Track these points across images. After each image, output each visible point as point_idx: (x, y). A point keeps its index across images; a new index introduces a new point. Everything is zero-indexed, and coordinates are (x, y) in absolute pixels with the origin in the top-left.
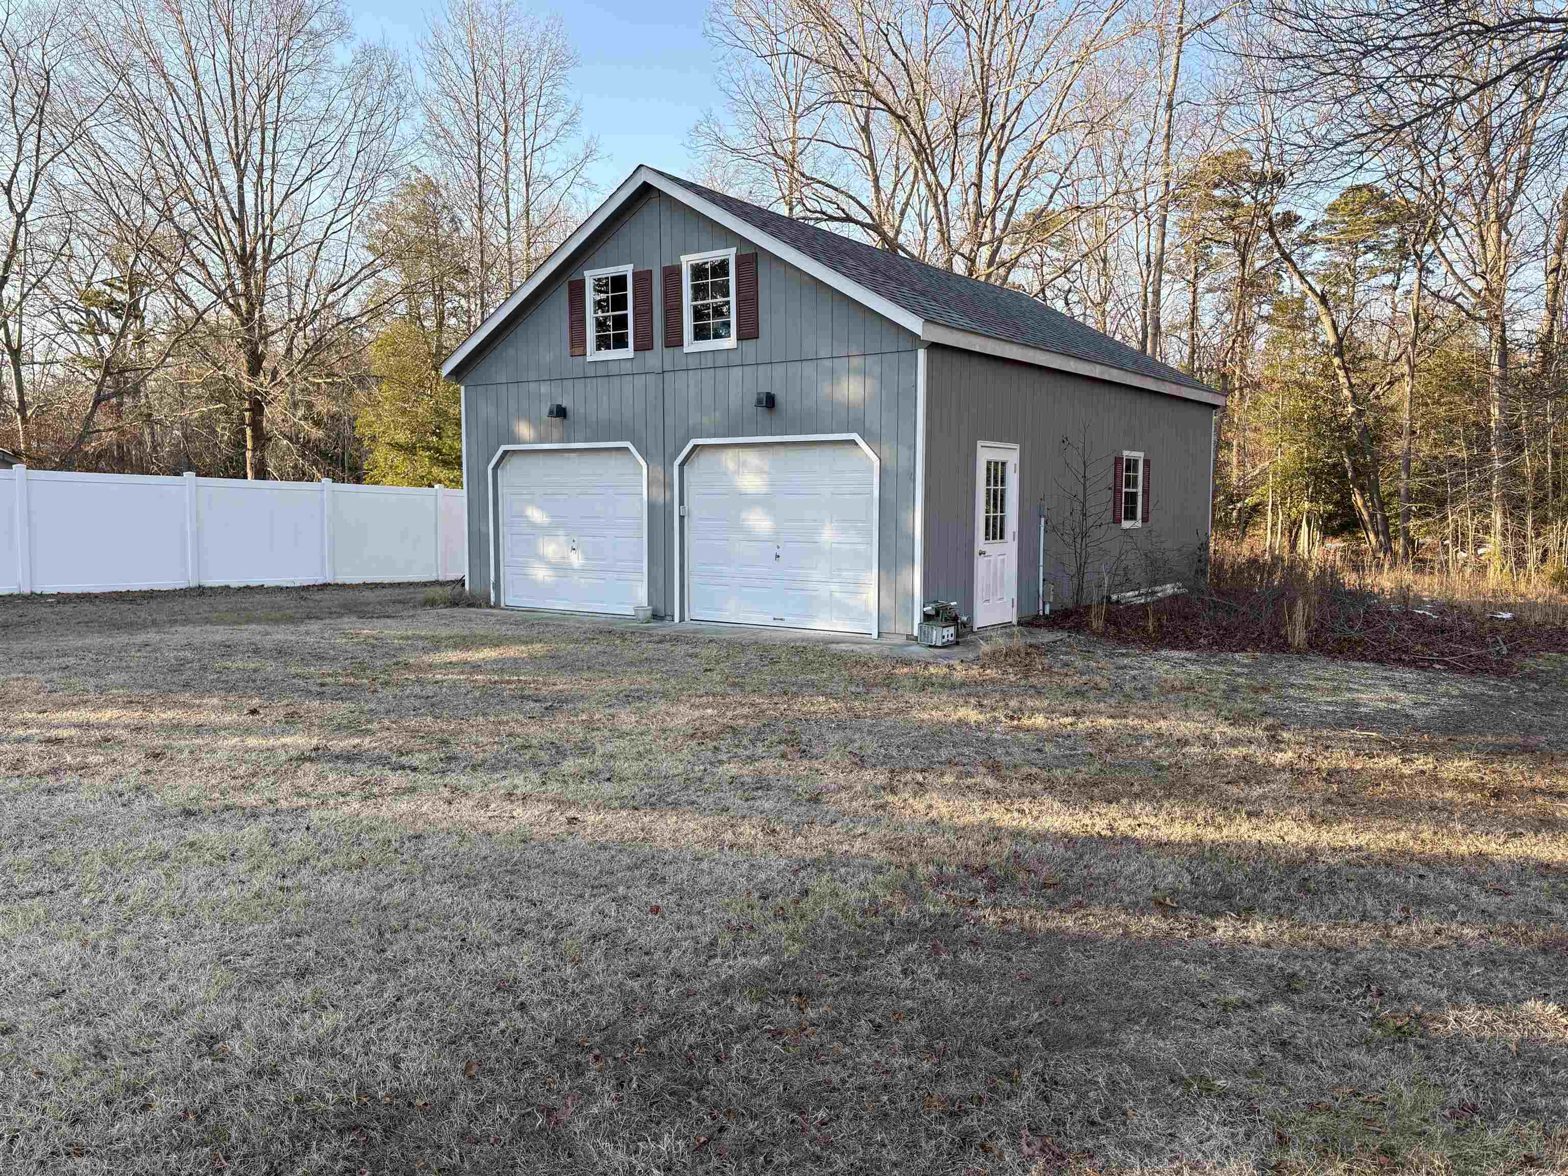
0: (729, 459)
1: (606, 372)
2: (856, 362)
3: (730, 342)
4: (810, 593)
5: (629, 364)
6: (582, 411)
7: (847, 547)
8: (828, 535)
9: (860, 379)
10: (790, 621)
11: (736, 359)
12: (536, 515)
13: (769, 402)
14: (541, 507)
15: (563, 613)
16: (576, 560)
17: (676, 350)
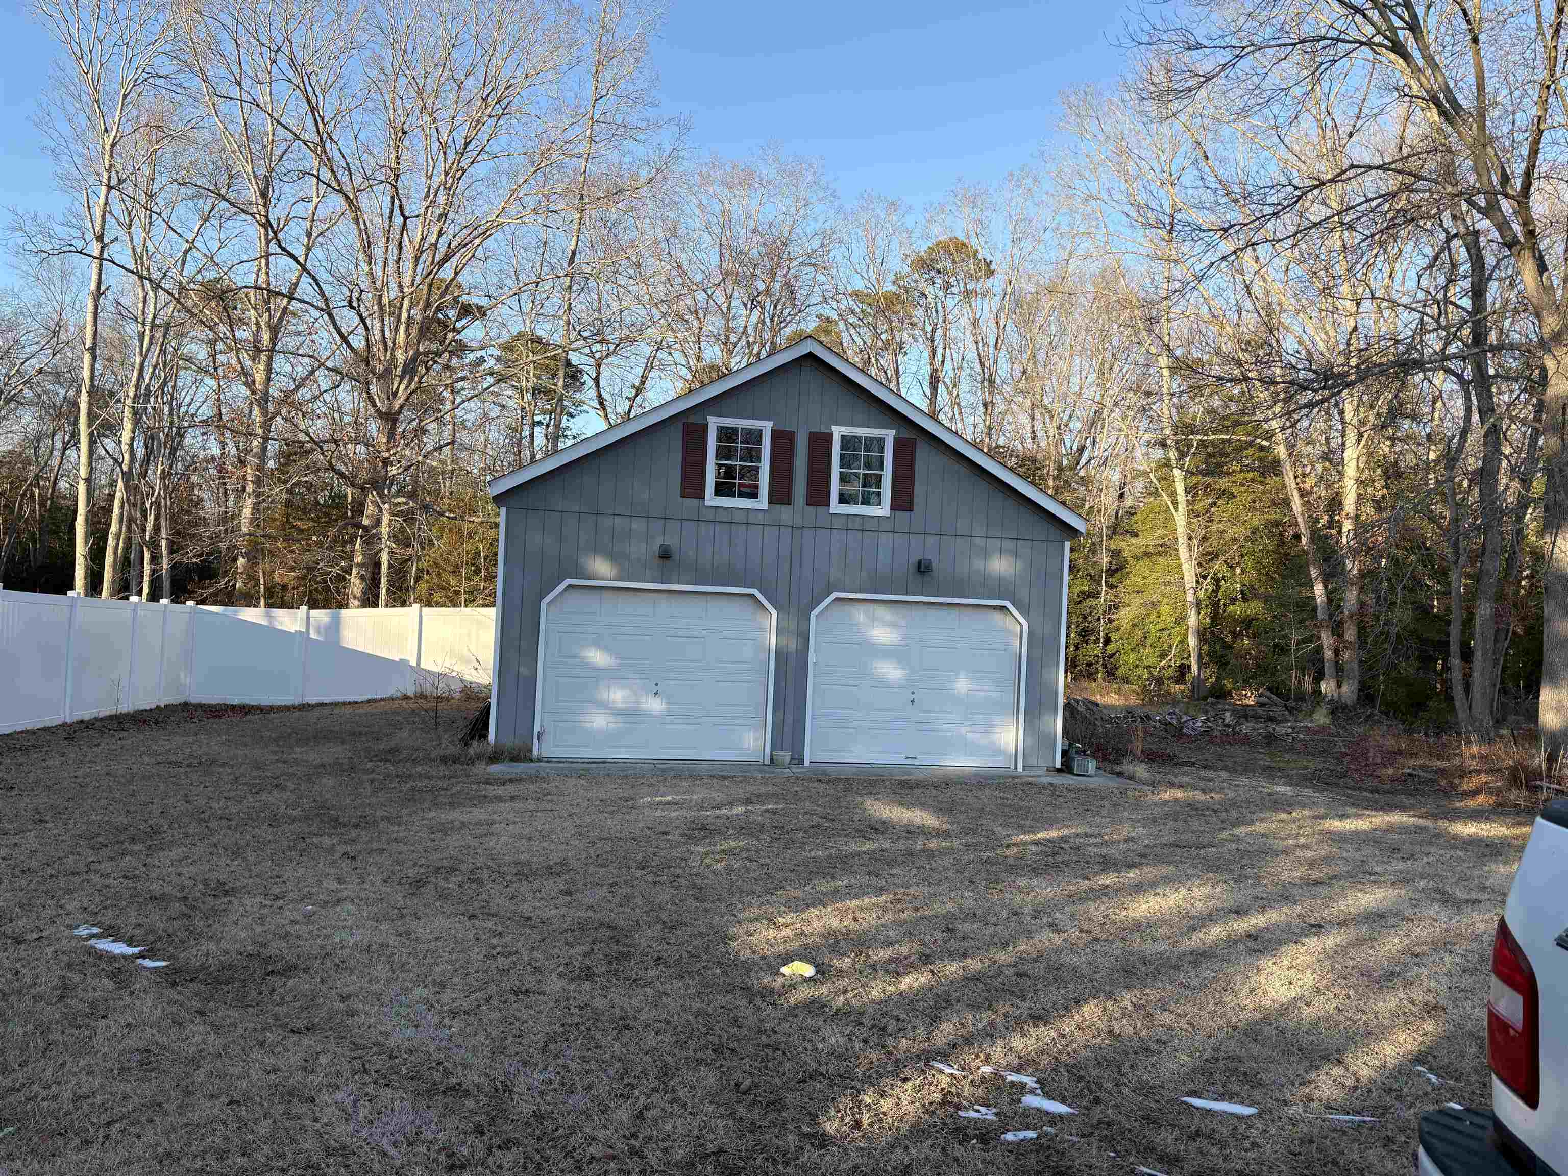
0: (860, 614)
1: (729, 519)
2: (1008, 544)
3: (884, 510)
4: (941, 734)
5: (761, 515)
6: (691, 553)
7: (982, 694)
8: (962, 685)
9: (1012, 560)
10: (923, 760)
11: (886, 526)
12: (597, 657)
13: (923, 568)
14: (606, 649)
15: (625, 761)
16: (655, 705)
17: (821, 510)
